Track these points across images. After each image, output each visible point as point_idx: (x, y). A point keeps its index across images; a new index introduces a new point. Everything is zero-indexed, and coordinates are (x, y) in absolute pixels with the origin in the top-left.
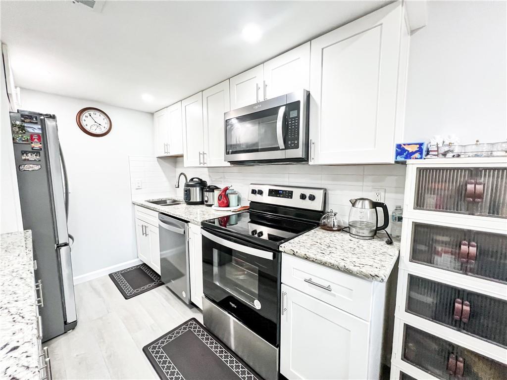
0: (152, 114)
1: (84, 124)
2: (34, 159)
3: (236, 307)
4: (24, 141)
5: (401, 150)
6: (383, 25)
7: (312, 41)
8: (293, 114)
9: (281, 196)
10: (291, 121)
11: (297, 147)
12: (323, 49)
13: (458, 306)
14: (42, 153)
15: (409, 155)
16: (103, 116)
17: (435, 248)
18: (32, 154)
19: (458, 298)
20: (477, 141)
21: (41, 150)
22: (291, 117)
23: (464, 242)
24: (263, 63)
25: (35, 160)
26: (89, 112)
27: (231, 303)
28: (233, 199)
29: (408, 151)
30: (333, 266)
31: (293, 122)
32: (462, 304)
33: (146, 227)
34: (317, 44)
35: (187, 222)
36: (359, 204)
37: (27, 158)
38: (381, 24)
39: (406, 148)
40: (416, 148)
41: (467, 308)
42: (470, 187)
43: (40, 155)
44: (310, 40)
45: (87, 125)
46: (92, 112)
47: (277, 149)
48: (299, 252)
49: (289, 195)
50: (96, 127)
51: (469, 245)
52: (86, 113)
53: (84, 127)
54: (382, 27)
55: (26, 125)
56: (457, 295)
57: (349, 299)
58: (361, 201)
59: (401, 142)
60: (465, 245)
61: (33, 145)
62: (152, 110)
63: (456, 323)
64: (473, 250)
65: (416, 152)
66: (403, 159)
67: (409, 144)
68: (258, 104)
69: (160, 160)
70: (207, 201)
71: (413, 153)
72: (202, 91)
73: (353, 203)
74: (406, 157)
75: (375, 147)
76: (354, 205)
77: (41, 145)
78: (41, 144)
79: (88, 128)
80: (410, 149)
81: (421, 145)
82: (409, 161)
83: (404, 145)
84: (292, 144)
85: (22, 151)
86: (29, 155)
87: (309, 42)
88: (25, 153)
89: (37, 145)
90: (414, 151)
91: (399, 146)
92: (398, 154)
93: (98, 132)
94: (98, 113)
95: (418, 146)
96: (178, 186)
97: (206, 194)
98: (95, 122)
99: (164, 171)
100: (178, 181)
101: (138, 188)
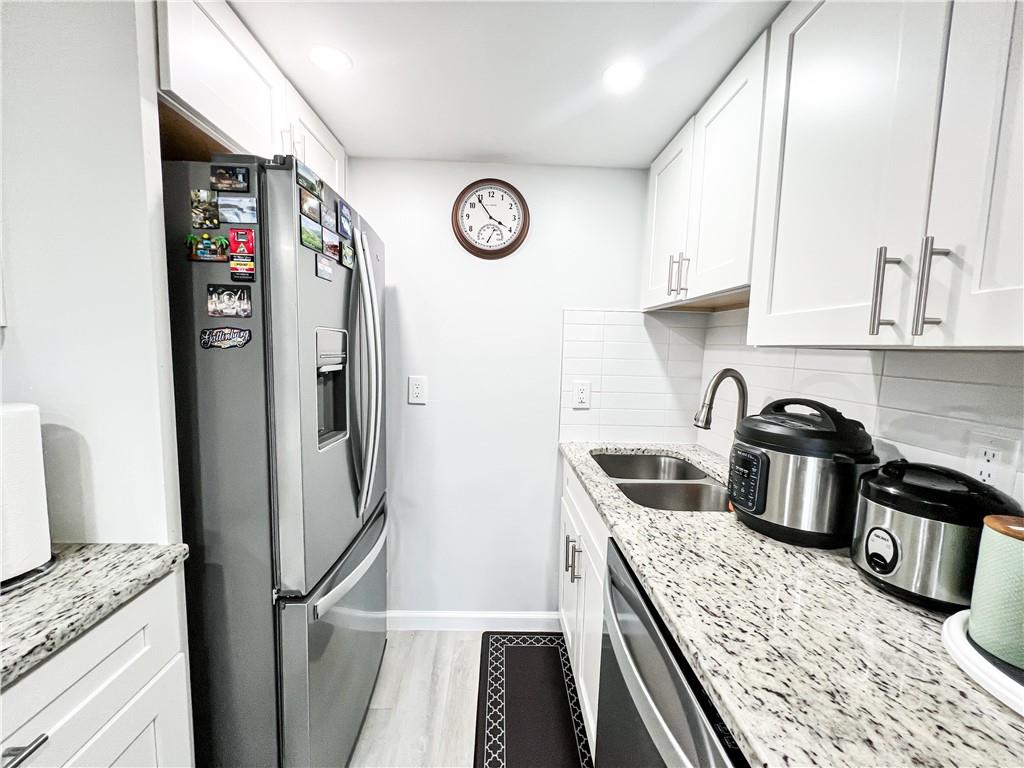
0: (645, 171)
1: (465, 224)
2: (234, 312)
4: (214, 252)
14: (256, 287)
16: (508, 199)
18: (230, 295)
21: (252, 281)
25: (237, 315)
26: (480, 193)
37: (220, 307)
43: (249, 298)
45: (471, 229)
46: (485, 192)
50: (490, 232)
52: (472, 197)
53: (465, 235)
55: (222, 200)
61: (233, 264)
77: (251, 265)
78: (253, 259)
79: (473, 237)
85: (209, 286)
86: (225, 297)
88: (215, 291)
89: (242, 266)
93: (494, 245)
94: (499, 193)
96: (709, 422)
97: (881, 515)
98: (491, 218)
99: (664, 360)
100: (707, 402)
101: (581, 406)
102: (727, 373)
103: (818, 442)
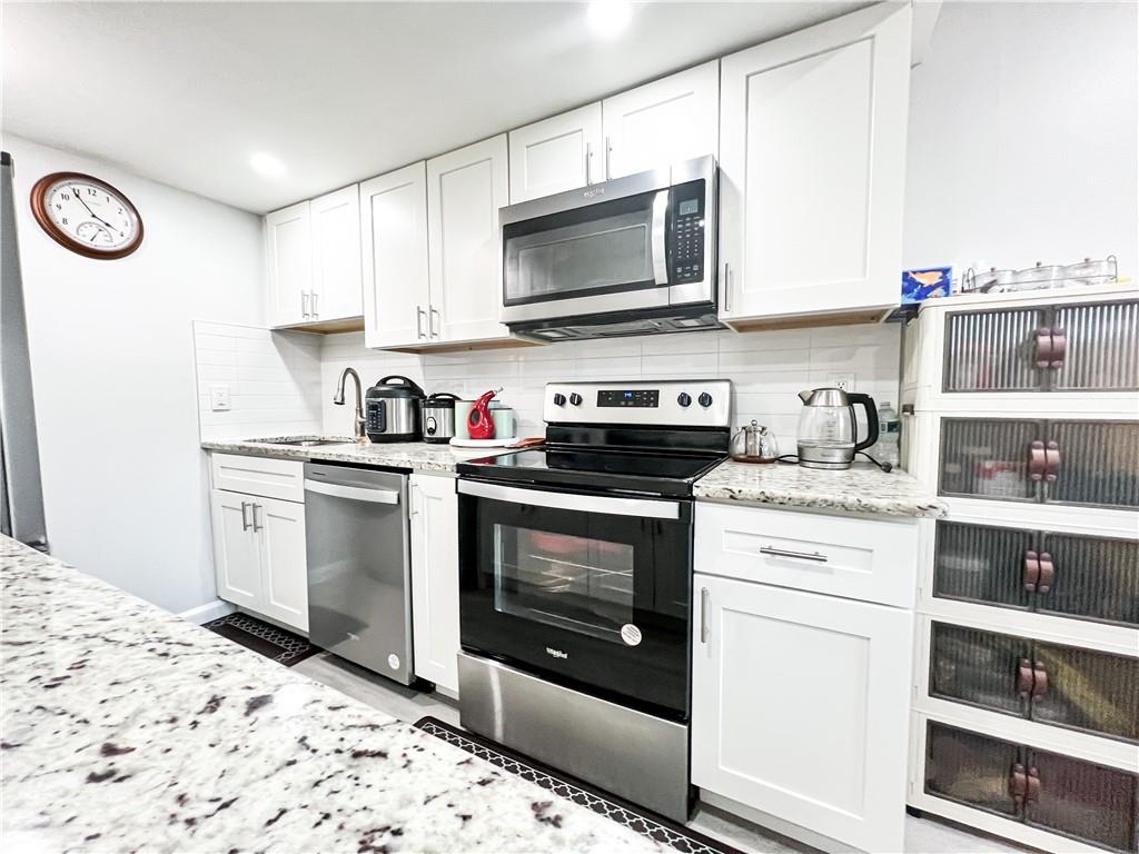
0: (259, 218)
1: (57, 217)
3: (565, 656)
5: (909, 284)
6: (876, 40)
7: (723, 59)
8: (689, 207)
9: (630, 403)
10: (684, 223)
11: (699, 278)
12: (748, 77)
13: (1032, 564)
15: (925, 292)
16: (115, 203)
17: (979, 465)
19: (1031, 549)
20: (1038, 264)
22: (681, 213)
23: (1037, 443)
24: (601, 99)
26: (77, 187)
27: (550, 651)
28: (502, 421)
29: (922, 285)
30: (832, 504)
31: (688, 225)
32: (1039, 559)
33: (255, 506)
34: (735, 67)
35: (408, 471)
36: (820, 400)
38: (872, 37)
39: (918, 278)
40: (935, 278)
41: (1047, 566)
42: (1044, 340)
44: (719, 56)
45: (65, 221)
46: (83, 188)
47: (651, 284)
48: (744, 490)
49: (650, 399)
50: (94, 230)
51: (1046, 447)
52: (65, 188)
53: (57, 225)
54: (873, 43)
56: (1027, 544)
57: (864, 572)
58: (824, 392)
59: (908, 269)
60: (1038, 448)
62: (259, 205)
63: (1027, 597)
64: (1054, 455)
65: (937, 285)
66: (913, 301)
67: (923, 272)
68: (590, 187)
69: (276, 335)
70: (432, 431)
71: (932, 288)
72: (426, 160)
73: (806, 399)
74: (918, 297)
75: (865, 276)
76: (808, 402)
79: (69, 231)
80: (926, 280)
81: (946, 271)
82: (924, 303)
83: (914, 273)
84: (684, 271)
87: (717, 61)
90: (934, 282)
91: (905, 275)
92: (905, 291)
93: (101, 244)
94: (102, 194)
95: (940, 274)
96: (343, 399)
97: (429, 412)
98: (94, 216)
99: (291, 368)
100: (341, 387)
101: (221, 408)
102: (348, 370)
103: (404, 391)
